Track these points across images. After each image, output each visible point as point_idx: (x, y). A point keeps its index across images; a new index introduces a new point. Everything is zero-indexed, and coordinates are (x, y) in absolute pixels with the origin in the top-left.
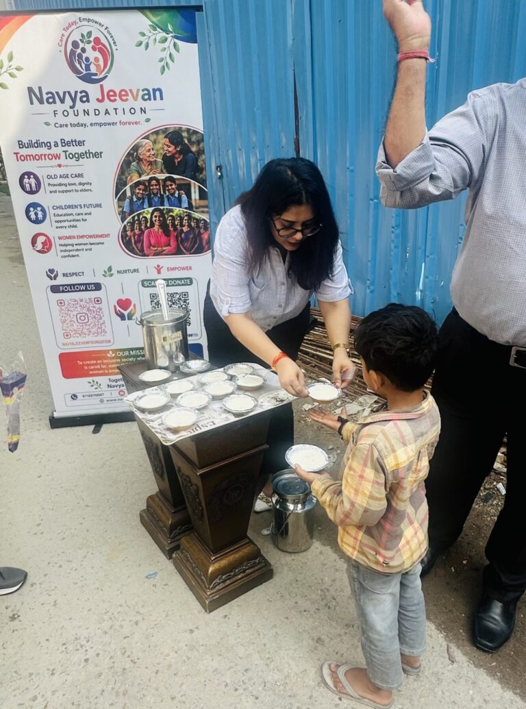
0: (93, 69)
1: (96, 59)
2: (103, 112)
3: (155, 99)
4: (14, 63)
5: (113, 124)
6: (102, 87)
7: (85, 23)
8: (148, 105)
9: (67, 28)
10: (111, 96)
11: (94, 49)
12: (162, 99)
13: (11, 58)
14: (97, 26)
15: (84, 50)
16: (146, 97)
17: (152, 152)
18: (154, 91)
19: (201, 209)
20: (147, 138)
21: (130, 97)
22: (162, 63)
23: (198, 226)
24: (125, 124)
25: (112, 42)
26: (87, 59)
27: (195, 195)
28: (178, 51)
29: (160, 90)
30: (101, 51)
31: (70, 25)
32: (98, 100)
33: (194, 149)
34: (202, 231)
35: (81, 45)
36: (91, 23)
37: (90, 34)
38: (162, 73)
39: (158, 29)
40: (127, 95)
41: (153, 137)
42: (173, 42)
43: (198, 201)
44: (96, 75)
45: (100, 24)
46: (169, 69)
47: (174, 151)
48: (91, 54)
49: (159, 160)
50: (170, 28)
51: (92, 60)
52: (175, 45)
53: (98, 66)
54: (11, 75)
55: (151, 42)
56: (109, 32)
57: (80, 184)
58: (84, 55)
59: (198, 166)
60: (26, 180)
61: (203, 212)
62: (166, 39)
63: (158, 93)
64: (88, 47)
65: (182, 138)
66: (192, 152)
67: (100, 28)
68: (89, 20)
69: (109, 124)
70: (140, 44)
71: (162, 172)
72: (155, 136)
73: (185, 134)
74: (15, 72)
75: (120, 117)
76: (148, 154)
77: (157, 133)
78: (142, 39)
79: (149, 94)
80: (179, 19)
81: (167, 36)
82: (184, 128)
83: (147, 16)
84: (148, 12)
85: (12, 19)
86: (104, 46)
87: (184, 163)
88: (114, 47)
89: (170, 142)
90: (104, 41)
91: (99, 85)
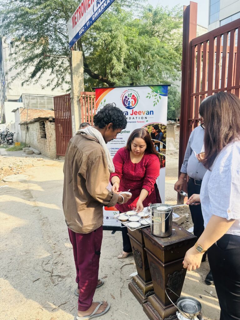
0: (131, 105)
1: (132, 102)
2: (132, 118)
3: (150, 114)
4: (106, 103)
5: (135, 122)
6: (133, 110)
7: (130, 90)
8: (148, 116)
9: (124, 92)
10: (135, 113)
11: (132, 98)
12: (153, 114)
13: (105, 101)
14: (134, 91)
15: (128, 99)
16: (148, 114)
18: (151, 112)
19: (163, 152)
20: (146, 127)
21: (142, 114)
22: (154, 103)
23: (161, 158)
24: (139, 122)
25: (138, 96)
26: (129, 102)
27: (161, 147)
28: (160, 99)
29: (153, 111)
30: (134, 99)
31: (125, 91)
32: (131, 114)
33: (163, 131)
34: (163, 160)
35: (128, 97)
36: (132, 91)
37: (131, 94)
38: (154, 106)
39: (154, 92)
40: (141, 113)
41: (148, 127)
42: (159, 96)
43: (162, 149)
44: (132, 106)
46: (156, 104)
47: (155, 131)
48: (131, 100)
49: (150, 134)
50: (159, 92)
51: (131, 102)
52: (160, 97)
53: (132, 104)
55: (151, 96)
56: (137, 93)
57: (121, 141)
58: (128, 100)
59: (163, 137)
62: (157, 95)
63: (152, 112)
64: (130, 98)
65: (159, 127)
66: (162, 132)
67: (135, 92)
68: (131, 90)
69: (134, 122)
70: (148, 97)
72: (149, 126)
73: (160, 126)
75: (138, 120)
77: (150, 125)
78: (148, 95)
79: (149, 113)
80: (162, 89)
81: (157, 94)
82: (160, 124)
83: (151, 88)
84: (151, 87)
85: (107, 90)
86: (135, 97)
87: (158, 135)
88: (139, 98)
89: (154, 128)
90: (135, 96)
91: (132, 110)
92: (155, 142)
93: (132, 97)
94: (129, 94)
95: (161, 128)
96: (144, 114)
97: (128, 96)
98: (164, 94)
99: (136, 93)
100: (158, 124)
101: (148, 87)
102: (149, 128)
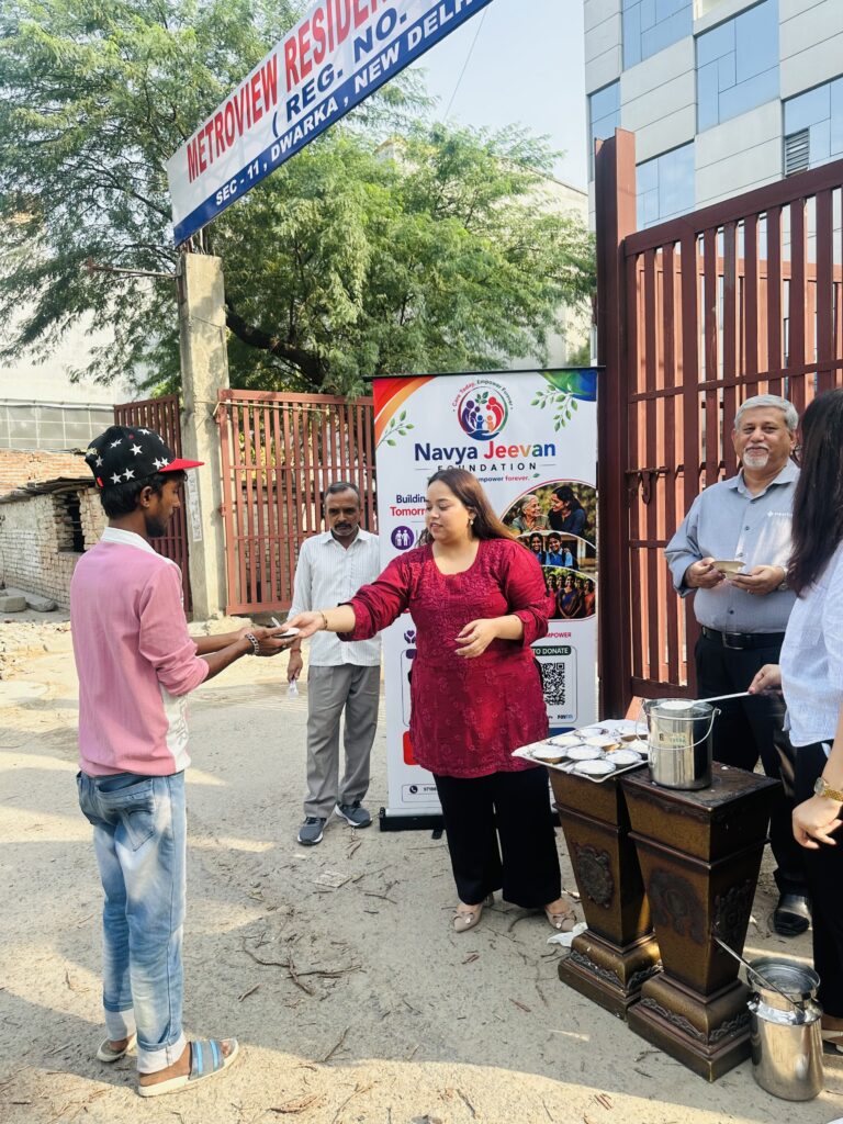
0: (485, 427)
1: (490, 418)
2: (489, 467)
3: (546, 454)
4: (406, 422)
5: (499, 479)
6: (492, 444)
8: (538, 461)
10: (500, 452)
11: (488, 408)
12: (553, 454)
13: (403, 418)
15: (478, 409)
16: (537, 453)
17: (538, 508)
18: (546, 447)
19: (587, 568)
20: (534, 493)
21: (520, 453)
22: (557, 421)
23: (582, 587)
24: (511, 479)
25: (507, 402)
26: (480, 418)
27: (581, 553)
28: (575, 409)
29: (553, 446)
30: (496, 410)
31: (467, 387)
32: (486, 456)
33: (584, 504)
34: (586, 592)
35: (476, 405)
36: (488, 385)
37: (486, 394)
38: (557, 430)
39: (557, 389)
40: (517, 451)
41: (539, 493)
42: (571, 400)
43: (584, 559)
44: (487, 432)
45: (498, 386)
46: (564, 425)
47: (562, 507)
48: (485, 413)
49: (545, 515)
50: (569, 387)
51: (485, 418)
52: (573, 403)
53: (490, 424)
54: (401, 433)
55: (548, 402)
58: (478, 414)
59: (586, 522)
60: (399, 535)
61: (589, 571)
62: (564, 398)
63: (550, 449)
64: (483, 407)
65: (572, 492)
66: (581, 508)
68: (487, 382)
69: (495, 479)
70: (537, 403)
71: (546, 528)
72: (542, 492)
73: (575, 490)
74: (404, 429)
75: (508, 472)
76: (533, 509)
77: (545, 488)
78: (538, 398)
79: (540, 450)
80: (579, 378)
81: (565, 395)
82: (575, 482)
83: (545, 377)
84: (548, 374)
85: (409, 382)
86: (499, 405)
87: (572, 519)
88: (509, 407)
89: (559, 497)
90: (499, 400)
91: (488, 441)
92: (562, 539)
93: (487, 403)
94: (479, 396)
95: (580, 496)
96: (525, 455)
97: (477, 401)
98: (586, 393)
99: (502, 393)
100: (571, 484)
101: (538, 376)
102: (542, 497)
